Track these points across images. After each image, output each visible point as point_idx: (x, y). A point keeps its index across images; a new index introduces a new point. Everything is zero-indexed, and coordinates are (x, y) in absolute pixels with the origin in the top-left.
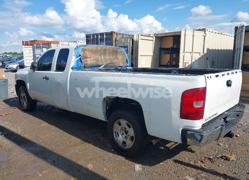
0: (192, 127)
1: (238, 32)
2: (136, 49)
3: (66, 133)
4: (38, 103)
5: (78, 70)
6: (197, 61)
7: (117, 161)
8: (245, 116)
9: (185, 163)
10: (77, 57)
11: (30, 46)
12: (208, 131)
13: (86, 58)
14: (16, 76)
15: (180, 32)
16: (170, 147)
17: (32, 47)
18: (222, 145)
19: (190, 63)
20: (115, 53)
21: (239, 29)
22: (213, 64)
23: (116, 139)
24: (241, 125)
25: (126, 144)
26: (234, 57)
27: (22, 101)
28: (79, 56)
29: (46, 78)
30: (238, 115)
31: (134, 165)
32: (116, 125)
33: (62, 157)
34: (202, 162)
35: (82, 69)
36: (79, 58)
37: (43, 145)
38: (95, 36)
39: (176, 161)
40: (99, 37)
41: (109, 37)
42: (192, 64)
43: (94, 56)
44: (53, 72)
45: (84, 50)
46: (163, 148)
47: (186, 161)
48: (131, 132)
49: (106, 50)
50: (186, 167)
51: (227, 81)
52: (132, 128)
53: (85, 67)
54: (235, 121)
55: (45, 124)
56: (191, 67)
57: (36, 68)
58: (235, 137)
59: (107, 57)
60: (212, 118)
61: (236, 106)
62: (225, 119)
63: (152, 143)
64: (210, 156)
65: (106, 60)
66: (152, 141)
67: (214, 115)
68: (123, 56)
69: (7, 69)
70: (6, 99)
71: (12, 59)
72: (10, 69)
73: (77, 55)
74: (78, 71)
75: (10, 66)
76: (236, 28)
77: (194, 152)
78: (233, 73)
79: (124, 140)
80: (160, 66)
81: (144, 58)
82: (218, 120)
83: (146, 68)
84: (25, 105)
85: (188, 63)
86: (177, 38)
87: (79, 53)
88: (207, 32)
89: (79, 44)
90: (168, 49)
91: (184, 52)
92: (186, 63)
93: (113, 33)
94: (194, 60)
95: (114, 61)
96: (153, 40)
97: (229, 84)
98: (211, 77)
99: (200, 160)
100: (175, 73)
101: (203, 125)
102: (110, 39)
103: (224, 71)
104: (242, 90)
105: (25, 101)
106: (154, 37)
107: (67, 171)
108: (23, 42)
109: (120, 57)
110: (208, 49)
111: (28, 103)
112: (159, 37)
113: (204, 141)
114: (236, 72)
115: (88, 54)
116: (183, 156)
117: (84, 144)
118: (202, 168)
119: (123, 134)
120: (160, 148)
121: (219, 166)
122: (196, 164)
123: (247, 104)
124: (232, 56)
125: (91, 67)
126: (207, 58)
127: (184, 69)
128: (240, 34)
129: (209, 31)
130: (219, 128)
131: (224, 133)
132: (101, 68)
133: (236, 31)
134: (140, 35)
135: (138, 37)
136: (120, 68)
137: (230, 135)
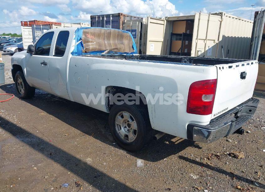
0: (199, 122)
1: (257, 18)
2: (145, 34)
3: (65, 124)
4: (36, 91)
5: (79, 55)
6: (211, 50)
7: (118, 155)
8: (259, 110)
9: (190, 159)
10: (78, 41)
11: (29, 26)
12: (217, 127)
13: (88, 42)
14: (12, 60)
15: (194, 16)
16: (176, 142)
17: (31, 28)
18: (231, 141)
19: (203, 51)
20: (120, 37)
21: (260, 14)
22: (228, 53)
23: (118, 132)
24: (253, 120)
25: (128, 137)
26: (251, 46)
27: (20, 87)
28: (80, 40)
29: (44, 64)
30: (250, 111)
31: (136, 160)
32: (119, 117)
33: (60, 149)
34: (209, 159)
35: (83, 54)
36: (80, 41)
37: (40, 136)
38: (100, 18)
39: (181, 157)
40: (105, 19)
41: (116, 19)
42: (206, 52)
43: (97, 40)
44: (51, 57)
45: (85, 33)
46: (167, 143)
47: (192, 157)
48: (134, 125)
49: (110, 33)
50: (191, 164)
51: (241, 73)
52: (135, 121)
53: (86, 52)
54: (247, 116)
55: (43, 113)
56: (204, 56)
57: (33, 52)
58: (245, 134)
59: (111, 42)
60: (222, 113)
61: (249, 100)
62: (236, 114)
63: (156, 138)
64: (218, 152)
65: (110, 45)
66: (156, 136)
67: (224, 110)
68: (129, 41)
69: (5, 51)
70: (2, 85)
71: (10, 41)
72: (8, 51)
73: (77, 39)
74: (78, 57)
75: (8, 49)
76: (257, 13)
77: (200, 148)
78: (248, 64)
79: (127, 133)
80: (171, 53)
81: (153, 44)
82: (228, 116)
83: (154, 55)
84: (23, 91)
85: (201, 51)
86: (190, 23)
87: (80, 37)
88: (223, 17)
89: (83, 26)
90: (180, 35)
91: (197, 39)
92: (198, 51)
93: (121, 14)
94: (207, 49)
95: (119, 47)
96: (164, 25)
97: (243, 76)
98: (223, 68)
99: (207, 157)
100: (185, 62)
101: (211, 120)
102: (117, 21)
103: (239, 62)
104: (257, 83)
105: (22, 87)
106: (166, 21)
107: (64, 165)
108: (22, 22)
109: (126, 42)
110: (224, 36)
111: (25, 90)
112: (171, 21)
113: (211, 137)
114: (252, 63)
115: (90, 37)
116: (189, 152)
117: (85, 136)
118: (208, 165)
119: (125, 127)
120: (165, 142)
121: (226, 163)
122: (202, 161)
123: (262, 98)
124: (250, 45)
125: (93, 52)
126: (222, 46)
127: (196, 58)
128: (259, 21)
129: (226, 16)
130: (229, 123)
131: (234, 129)
132: (104, 53)
133: (255, 17)
134: (149, 18)
135: (147, 20)
136: (125, 55)
137: (240, 132)
